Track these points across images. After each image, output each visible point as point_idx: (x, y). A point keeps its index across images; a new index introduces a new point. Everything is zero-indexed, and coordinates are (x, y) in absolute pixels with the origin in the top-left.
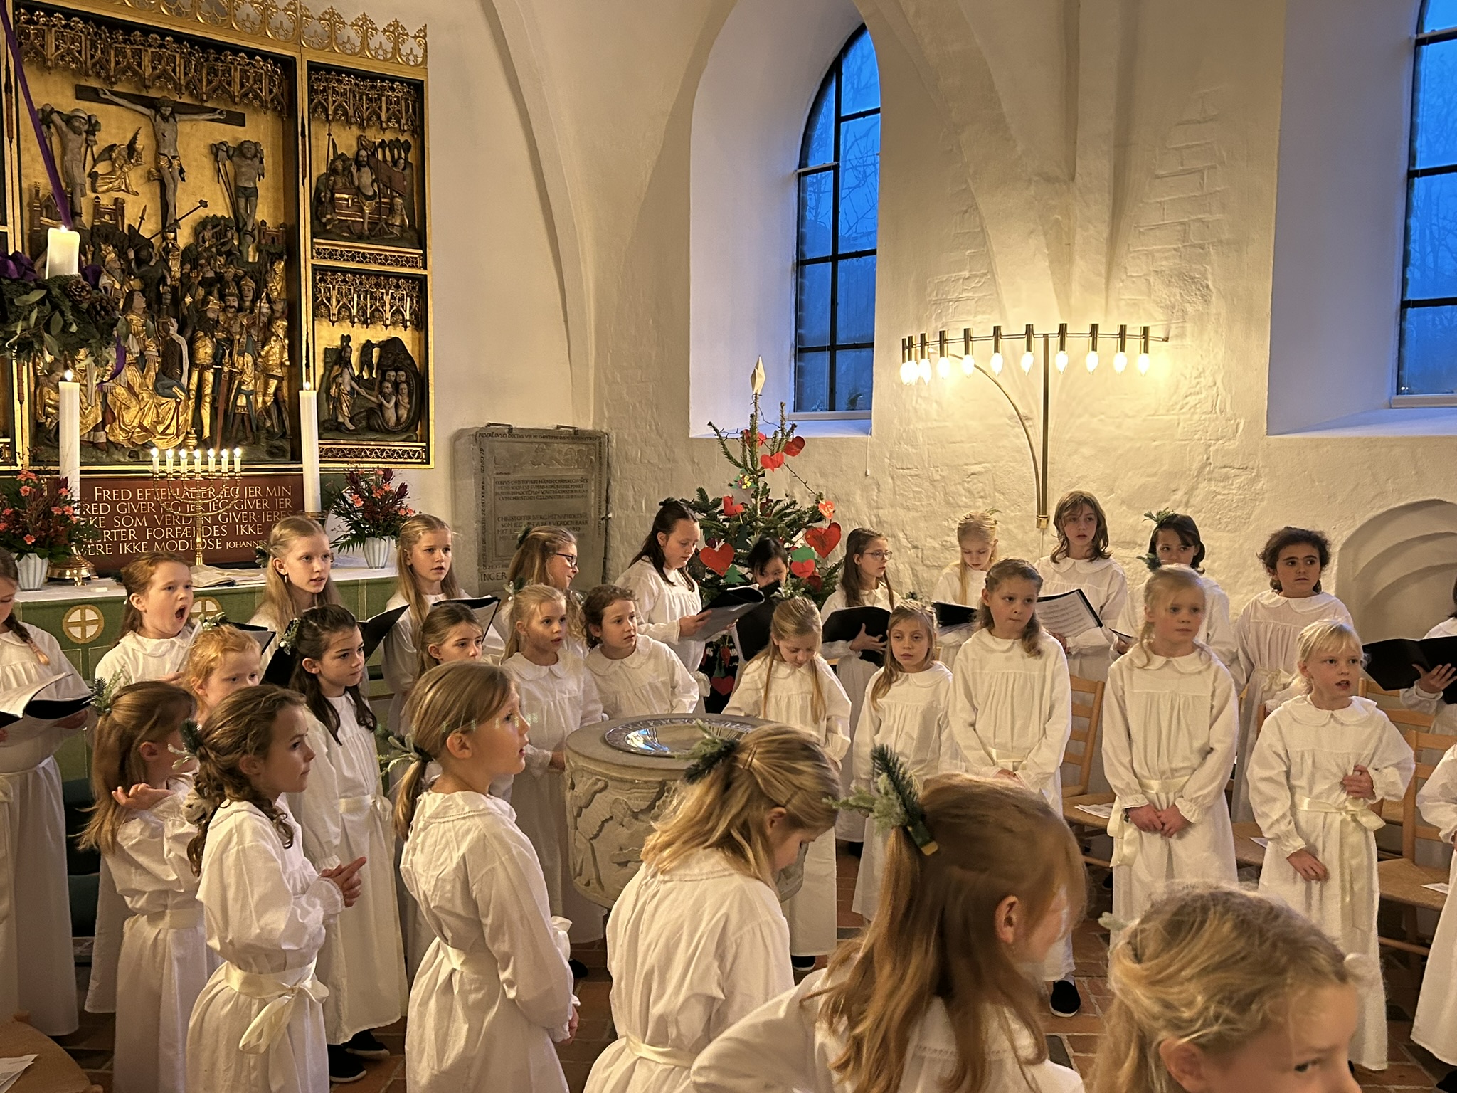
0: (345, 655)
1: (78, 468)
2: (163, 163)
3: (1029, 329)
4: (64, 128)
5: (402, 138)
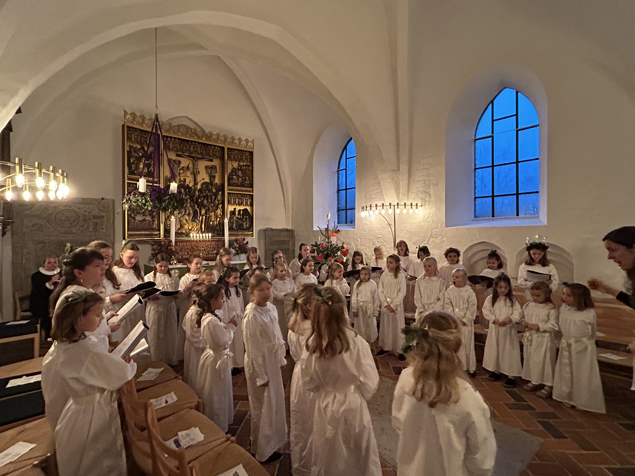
0: (235, 278)
1: (174, 238)
2: (195, 170)
3: (390, 204)
4: (173, 163)
5: (248, 164)
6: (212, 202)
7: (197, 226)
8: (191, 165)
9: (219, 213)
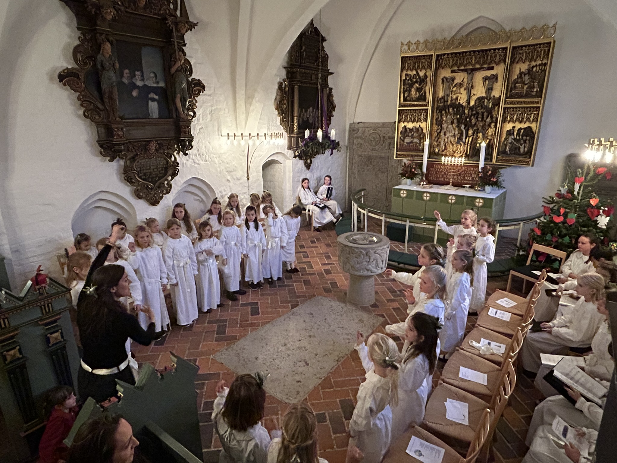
4: (446, 81)
5: (544, 62)
6: (482, 121)
7: (461, 148)
8: (466, 80)
9: (490, 134)
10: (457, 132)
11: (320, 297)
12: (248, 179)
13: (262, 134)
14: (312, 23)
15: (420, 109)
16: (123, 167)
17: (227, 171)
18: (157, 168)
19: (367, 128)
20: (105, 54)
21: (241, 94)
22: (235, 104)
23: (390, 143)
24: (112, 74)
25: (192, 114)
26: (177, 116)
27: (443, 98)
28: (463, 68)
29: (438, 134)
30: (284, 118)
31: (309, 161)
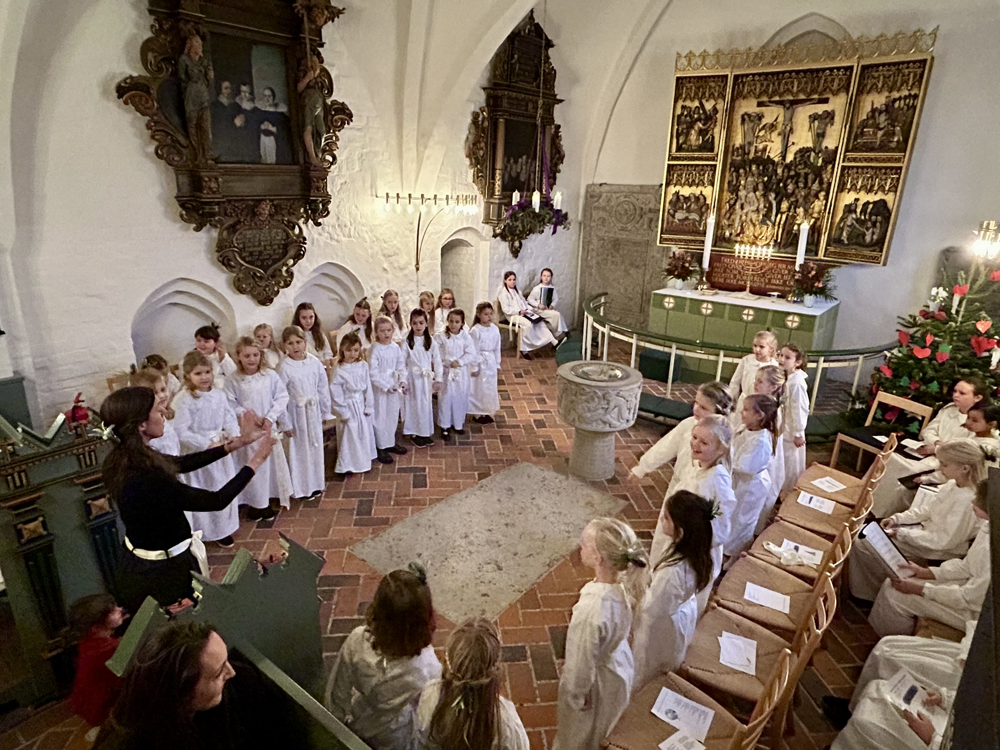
4: (748, 120)
5: (913, 93)
6: (805, 187)
7: (768, 231)
8: (781, 119)
9: (817, 209)
10: (762, 206)
11: (526, 464)
12: (418, 269)
13: (442, 196)
14: (531, 16)
15: (703, 165)
16: (216, 241)
17: (384, 255)
18: (271, 245)
19: (615, 193)
20: (192, 54)
21: (411, 130)
22: (400, 145)
23: (651, 220)
24: (201, 87)
25: (331, 159)
26: (305, 162)
27: (742, 147)
28: (777, 98)
29: (730, 207)
30: (479, 171)
31: (517, 244)
